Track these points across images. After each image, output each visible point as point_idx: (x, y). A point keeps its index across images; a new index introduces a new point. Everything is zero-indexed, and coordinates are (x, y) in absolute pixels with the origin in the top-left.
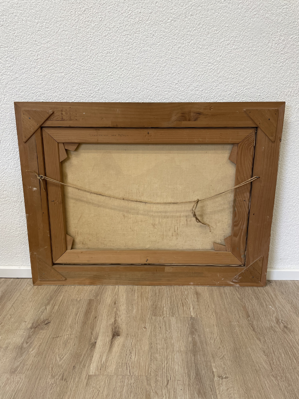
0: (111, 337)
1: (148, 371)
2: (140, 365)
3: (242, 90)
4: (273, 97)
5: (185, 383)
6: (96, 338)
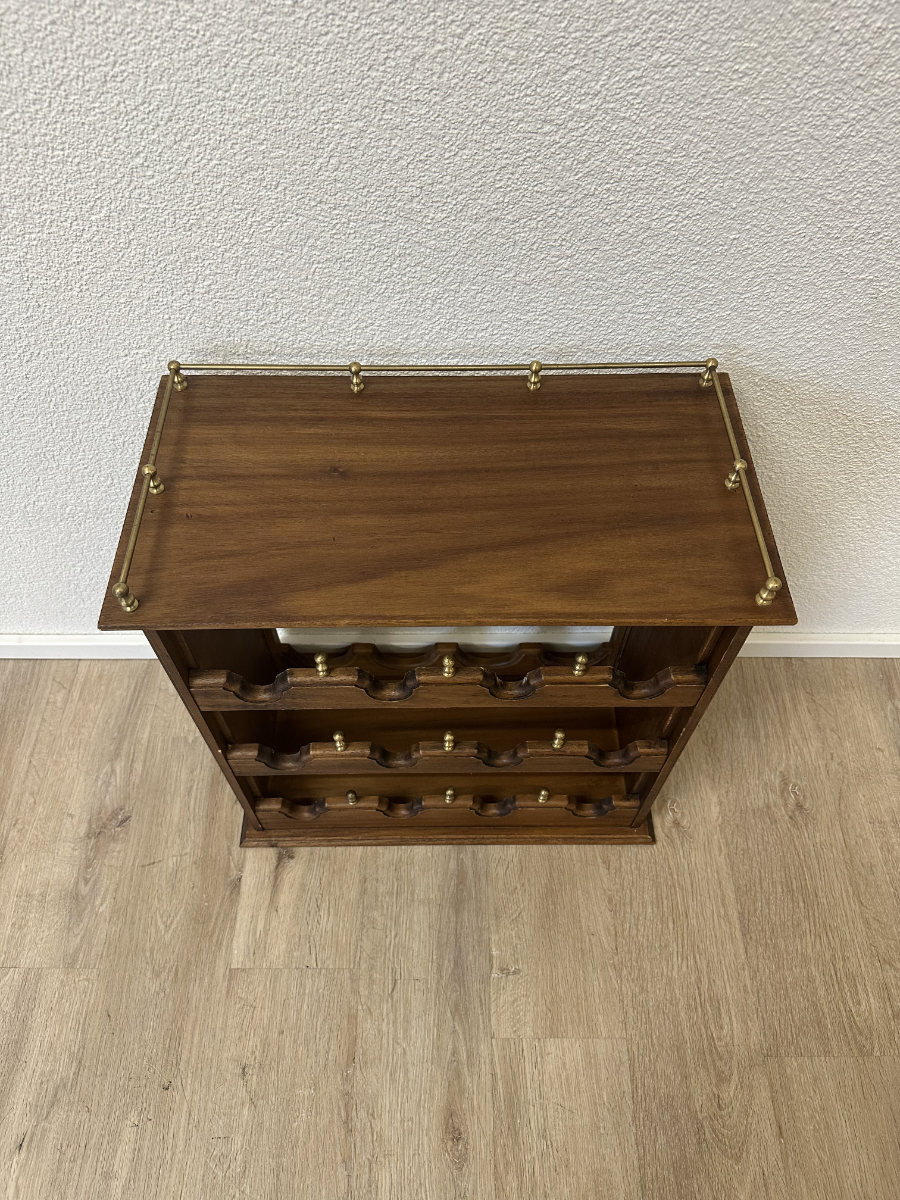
0: (274, 861)
1: (355, 957)
2: (337, 940)
5: (429, 985)
6: (241, 868)
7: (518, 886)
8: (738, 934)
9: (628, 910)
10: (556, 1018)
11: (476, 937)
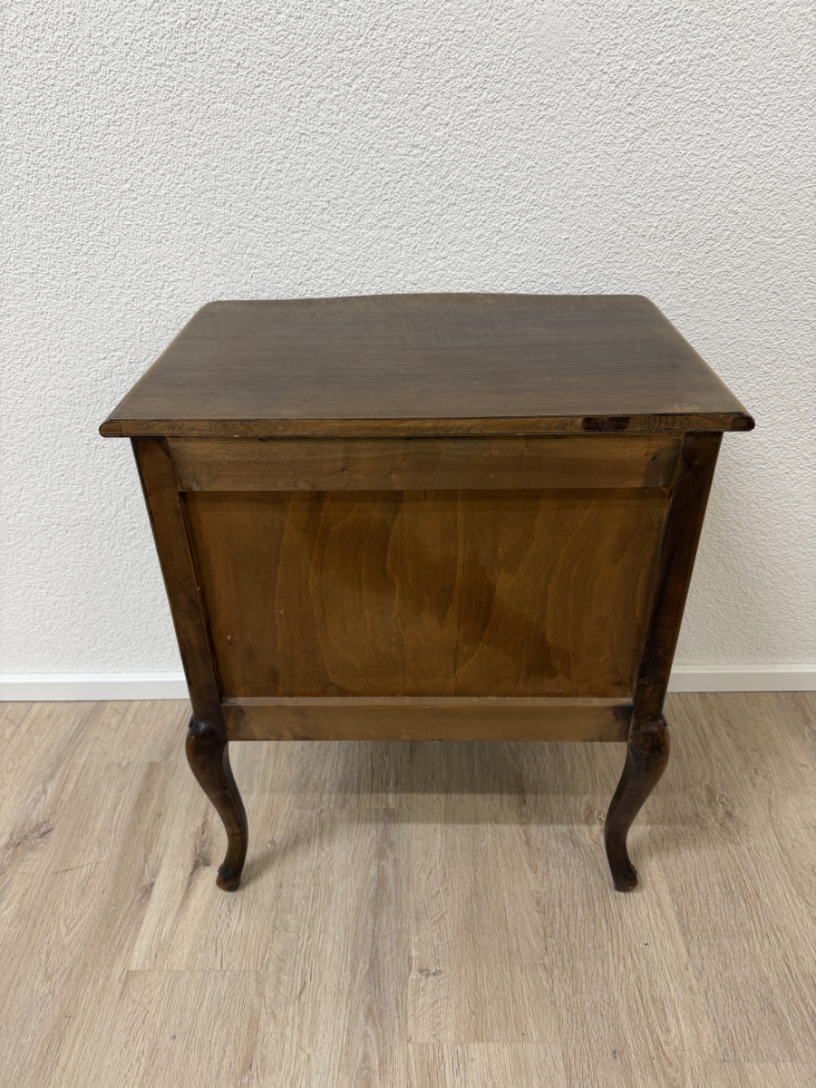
0: (190, 869)
1: (263, 959)
2: (246, 943)
3: (514, 223)
4: (605, 241)
5: (341, 987)
6: (155, 874)
7: (441, 890)
8: (678, 936)
9: (557, 911)
10: (480, 1021)
11: (394, 939)
